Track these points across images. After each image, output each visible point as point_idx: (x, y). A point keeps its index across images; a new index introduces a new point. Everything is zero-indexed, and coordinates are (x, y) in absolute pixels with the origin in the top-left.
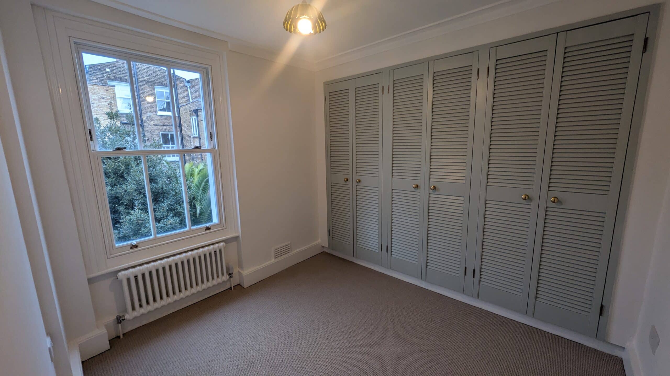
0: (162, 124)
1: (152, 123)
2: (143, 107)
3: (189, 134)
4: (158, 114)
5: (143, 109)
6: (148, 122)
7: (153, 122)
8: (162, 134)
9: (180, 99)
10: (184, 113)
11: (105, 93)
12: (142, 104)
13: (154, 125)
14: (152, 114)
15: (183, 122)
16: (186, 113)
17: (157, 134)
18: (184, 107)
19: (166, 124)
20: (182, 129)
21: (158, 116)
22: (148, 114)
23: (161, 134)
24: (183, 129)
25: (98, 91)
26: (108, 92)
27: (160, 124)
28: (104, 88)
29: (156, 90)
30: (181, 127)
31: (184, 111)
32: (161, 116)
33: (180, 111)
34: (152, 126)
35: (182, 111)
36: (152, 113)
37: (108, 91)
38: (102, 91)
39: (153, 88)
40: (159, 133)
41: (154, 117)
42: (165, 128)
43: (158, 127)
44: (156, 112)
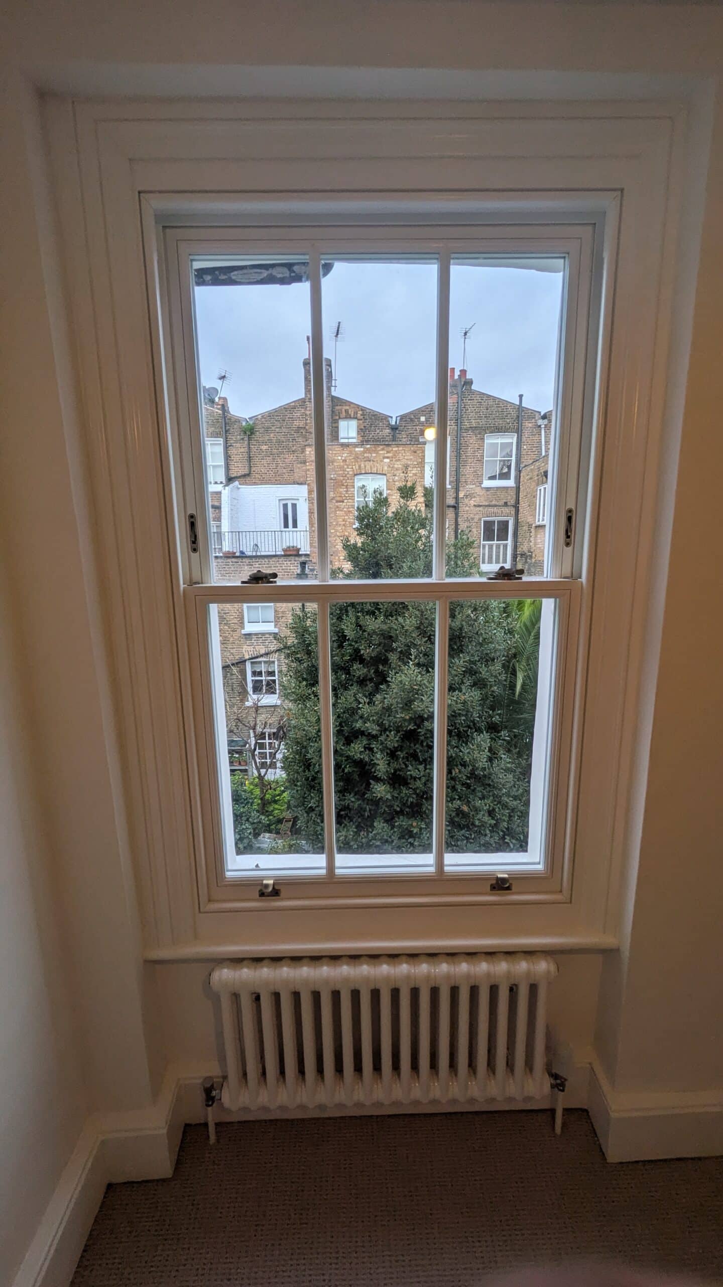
0: (487, 504)
1: (472, 503)
2: (463, 475)
3: (530, 520)
4: (483, 486)
5: (462, 479)
6: (466, 501)
7: (474, 501)
8: (485, 522)
9: (524, 452)
10: (528, 480)
11: (412, 457)
12: (461, 470)
13: (474, 505)
14: (474, 486)
15: (522, 498)
16: (531, 478)
17: (477, 523)
18: (528, 469)
19: (493, 503)
20: (518, 512)
21: (482, 488)
22: (467, 487)
23: (482, 522)
24: (521, 510)
25: (404, 454)
26: (416, 454)
27: (484, 504)
28: (412, 449)
29: (486, 441)
30: (518, 507)
31: (528, 475)
32: (488, 489)
33: (520, 477)
34: (472, 508)
35: (524, 476)
36: (475, 484)
37: (415, 452)
38: (408, 454)
39: (483, 439)
40: (480, 519)
41: (476, 491)
42: (491, 510)
43: (481, 509)
44: (481, 483)
